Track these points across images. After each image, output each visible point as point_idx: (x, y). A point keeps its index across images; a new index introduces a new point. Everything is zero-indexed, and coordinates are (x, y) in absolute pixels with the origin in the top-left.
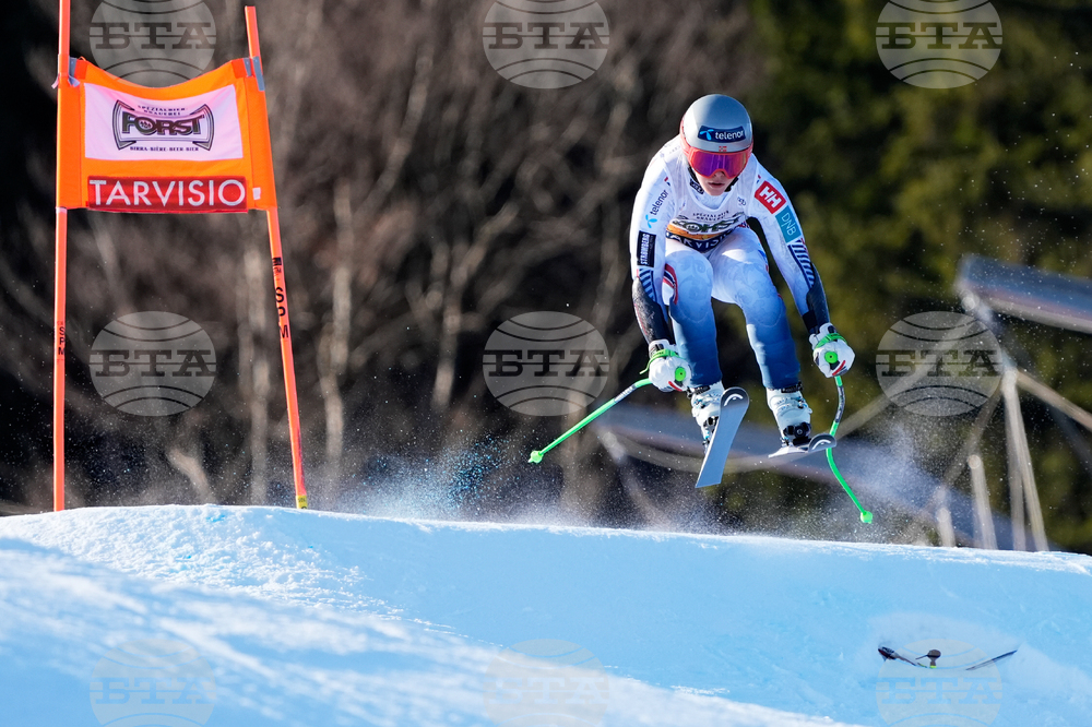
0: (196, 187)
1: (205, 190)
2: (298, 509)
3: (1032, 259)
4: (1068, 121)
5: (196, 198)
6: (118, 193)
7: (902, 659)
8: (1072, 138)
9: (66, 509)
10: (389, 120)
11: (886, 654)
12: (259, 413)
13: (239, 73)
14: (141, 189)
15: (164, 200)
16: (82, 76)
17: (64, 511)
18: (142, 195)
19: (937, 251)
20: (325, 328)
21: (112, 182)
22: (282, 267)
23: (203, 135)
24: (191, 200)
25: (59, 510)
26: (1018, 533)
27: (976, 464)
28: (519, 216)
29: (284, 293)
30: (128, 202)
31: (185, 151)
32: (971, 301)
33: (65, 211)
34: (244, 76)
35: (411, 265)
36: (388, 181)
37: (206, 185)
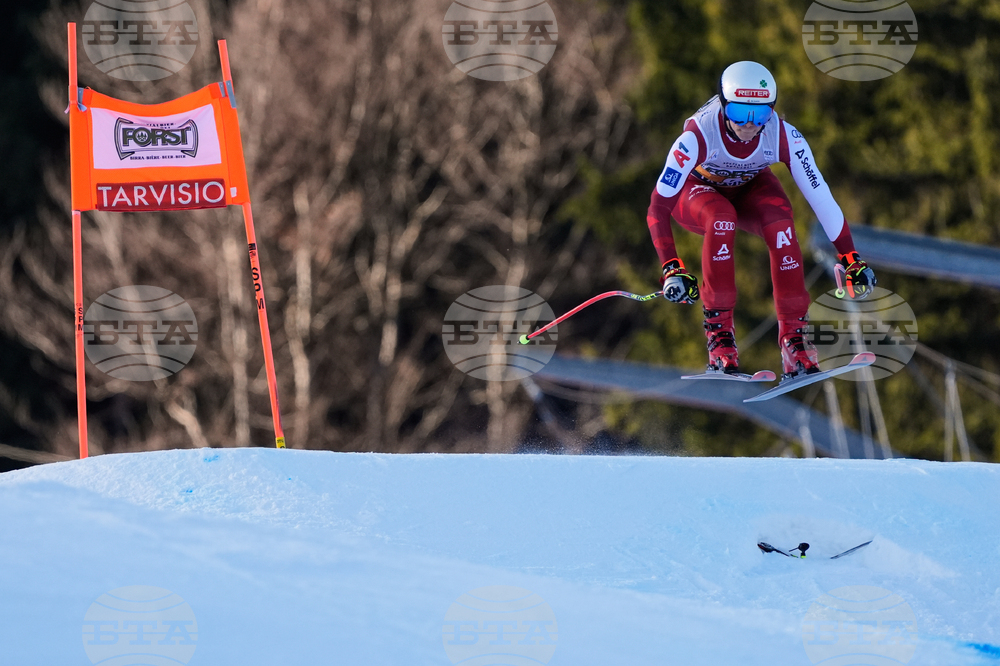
0: (184, 189)
1: (191, 190)
2: (278, 449)
3: (869, 218)
4: (894, 104)
5: (185, 198)
6: (121, 197)
7: (778, 551)
8: (897, 118)
9: (90, 456)
10: (336, 127)
11: (766, 548)
12: (239, 372)
13: (215, 95)
14: (140, 192)
15: (159, 200)
16: (89, 103)
18: (141, 197)
20: (291, 299)
21: (115, 187)
22: (256, 251)
23: (190, 146)
24: (180, 200)
25: (84, 457)
26: (868, 444)
27: (831, 390)
28: (444, 203)
29: (259, 272)
30: (130, 204)
32: (821, 256)
33: (79, 213)
34: (219, 97)
35: (359, 245)
36: (338, 175)
37: (193, 186)
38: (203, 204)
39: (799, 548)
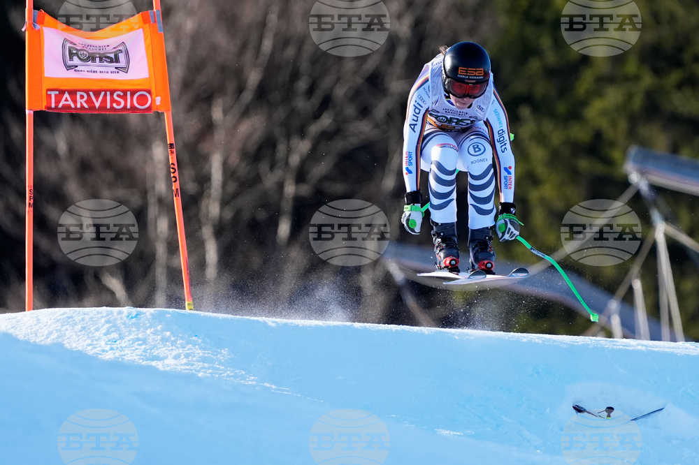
0: (118, 96)
1: (124, 97)
2: (187, 311)
3: (675, 149)
5: (119, 103)
6: (66, 100)
7: (589, 413)
9: (34, 309)
10: (248, 56)
11: (578, 409)
12: (161, 250)
14: (82, 97)
15: (97, 105)
16: (42, 22)
17: (32, 311)
18: (83, 101)
19: (612, 144)
20: (205, 194)
21: (62, 92)
22: (174, 150)
23: (122, 63)
24: (115, 105)
25: (28, 310)
26: (665, 330)
27: (638, 285)
28: (334, 120)
29: (176, 167)
30: (73, 106)
32: (634, 177)
33: (32, 112)
34: (149, 22)
35: (263, 151)
36: (248, 96)
37: (125, 94)
38: (133, 109)
39: (606, 411)
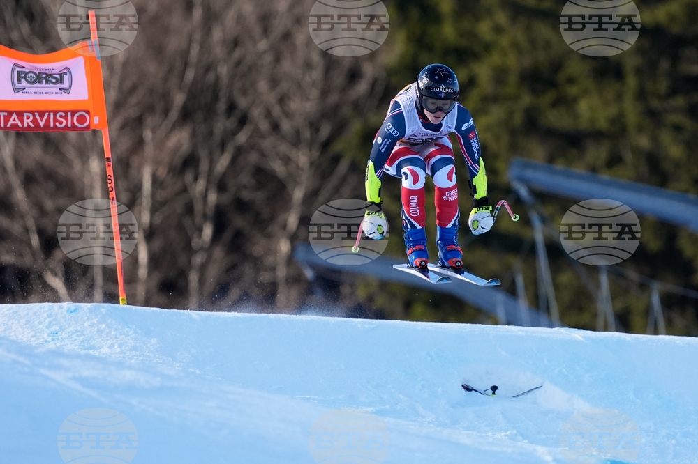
0: (61, 116)
1: (66, 118)
2: (121, 305)
3: (551, 160)
4: (571, 81)
5: (61, 123)
6: (14, 120)
7: (476, 391)
8: (573, 91)
10: (174, 80)
11: (467, 388)
13: (85, 50)
14: (28, 117)
15: (42, 124)
18: (29, 121)
20: (137, 202)
21: (10, 113)
22: (111, 163)
23: (66, 85)
24: (57, 124)
27: (520, 279)
29: (112, 178)
30: (20, 125)
31: (54, 94)
32: (516, 185)
34: (88, 51)
35: (188, 164)
36: (174, 114)
37: (67, 115)
38: (74, 128)
39: (491, 389)
